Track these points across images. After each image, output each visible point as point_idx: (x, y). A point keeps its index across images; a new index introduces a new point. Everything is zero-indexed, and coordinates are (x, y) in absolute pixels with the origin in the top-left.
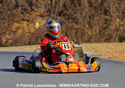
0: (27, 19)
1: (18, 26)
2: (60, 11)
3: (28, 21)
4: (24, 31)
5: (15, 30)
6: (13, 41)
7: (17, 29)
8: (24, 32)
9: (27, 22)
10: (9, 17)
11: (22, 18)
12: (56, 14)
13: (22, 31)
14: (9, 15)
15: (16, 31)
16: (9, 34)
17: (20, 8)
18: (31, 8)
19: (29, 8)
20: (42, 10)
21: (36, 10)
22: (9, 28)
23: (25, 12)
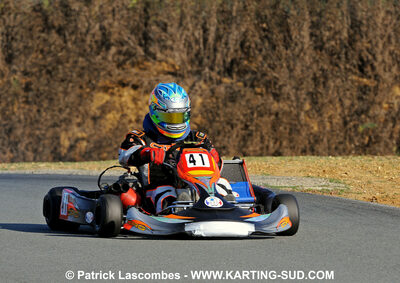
0: (135, 80)
1: (107, 102)
2: (229, 60)
3: (135, 87)
4: (124, 116)
5: (98, 113)
6: (92, 146)
7: (104, 109)
8: (125, 121)
9: (132, 92)
10: (80, 75)
11: (120, 78)
12: (217, 69)
13: (118, 116)
14: (83, 68)
15: (100, 117)
16: (79, 125)
17: (113, 50)
18: (146, 51)
19: (140, 51)
20: (178, 58)
21: (159, 55)
22: (81, 108)
23: (128, 62)
